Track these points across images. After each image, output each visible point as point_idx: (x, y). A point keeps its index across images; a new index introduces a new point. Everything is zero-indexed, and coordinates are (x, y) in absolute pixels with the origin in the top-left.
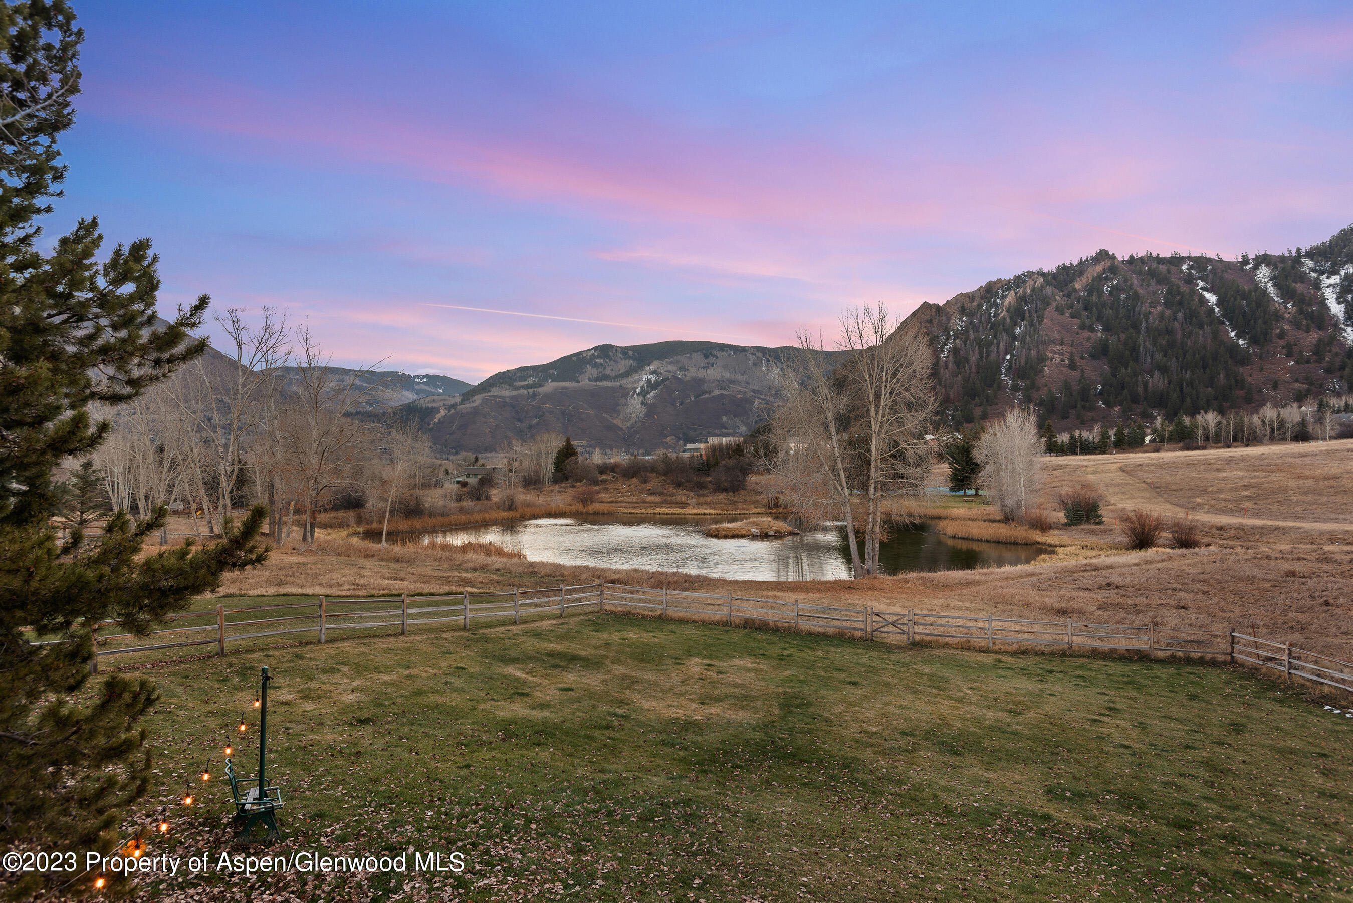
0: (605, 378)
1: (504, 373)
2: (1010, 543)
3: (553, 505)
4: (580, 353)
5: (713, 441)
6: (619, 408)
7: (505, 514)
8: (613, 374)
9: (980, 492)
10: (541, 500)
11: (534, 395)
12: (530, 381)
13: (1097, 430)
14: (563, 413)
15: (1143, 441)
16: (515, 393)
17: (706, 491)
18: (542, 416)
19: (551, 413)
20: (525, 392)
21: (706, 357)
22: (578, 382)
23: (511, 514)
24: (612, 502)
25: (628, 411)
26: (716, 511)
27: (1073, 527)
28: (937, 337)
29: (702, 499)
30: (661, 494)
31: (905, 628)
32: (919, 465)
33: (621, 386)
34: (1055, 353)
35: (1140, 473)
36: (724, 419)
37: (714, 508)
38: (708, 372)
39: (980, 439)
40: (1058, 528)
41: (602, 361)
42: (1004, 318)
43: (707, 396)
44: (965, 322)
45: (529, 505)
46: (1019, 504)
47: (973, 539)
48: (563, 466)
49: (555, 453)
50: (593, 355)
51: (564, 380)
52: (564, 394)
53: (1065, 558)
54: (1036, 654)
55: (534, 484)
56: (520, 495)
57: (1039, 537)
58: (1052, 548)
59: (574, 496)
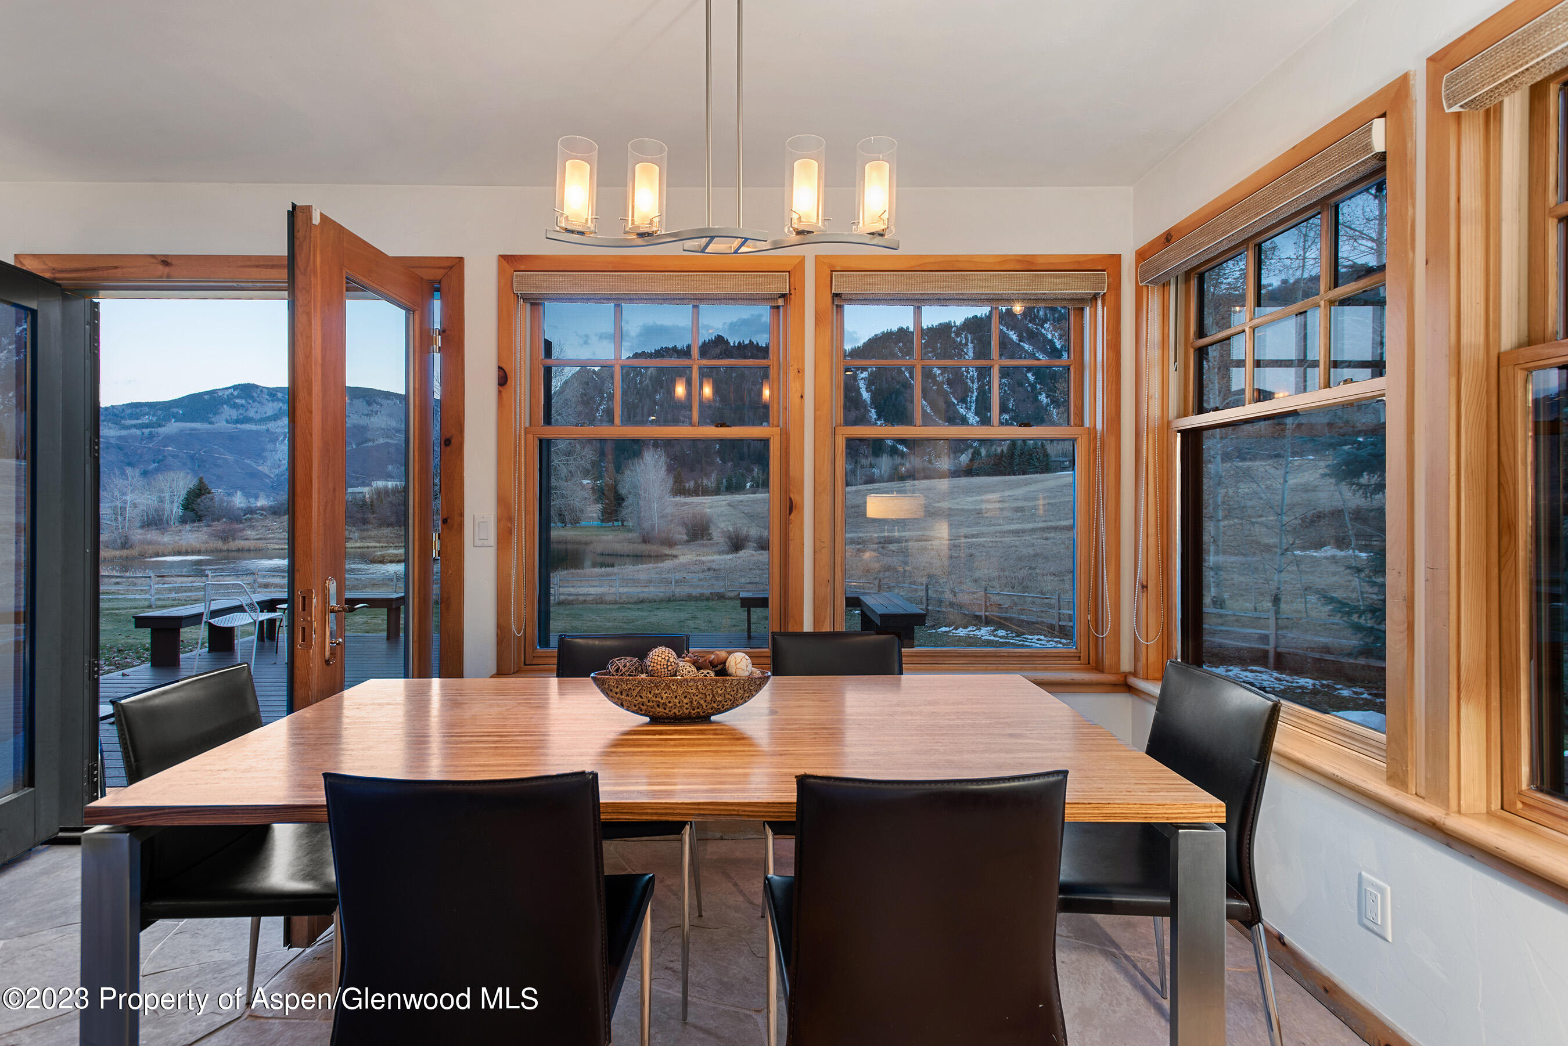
0: (248, 420)
3: (183, 543)
4: (214, 391)
5: (380, 484)
6: (265, 454)
7: (118, 553)
8: (258, 417)
9: (625, 523)
10: (166, 539)
11: (151, 436)
12: (145, 420)
13: (713, 477)
14: (192, 458)
15: (746, 486)
16: (124, 433)
17: (370, 526)
18: (162, 460)
19: (174, 457)
20: (138, 432)
21: (369, 404)
22: (211, 423)
23: (125, 553)
24: (260, 539)
25: (276, 457)
26: (381, 544)
27: (690, 542)
28: (594, 398)
29: (365, 534)
32: (570, 480)
33: (268, 430)
35: (741, 507)
36: (390, 467)
37: (379, 542)
38: (372, 419)
39: (623, 473)
40: (681, 544)
41: (243, 402)
42: (647, 385)
43: (370, 444)
45: (150, 543)
46: (653, 526)
47: (617, 555)
48: (195, 506)
49: (183, 494)
50: (232, 394)
51: (192, 421)
52: (193, 435)
53: (683, 559)
54: (650, 602)
55: (156, 524)
56: (138, 535)
57: (667, 551)
58: (676, 556)
59: (211, 535)
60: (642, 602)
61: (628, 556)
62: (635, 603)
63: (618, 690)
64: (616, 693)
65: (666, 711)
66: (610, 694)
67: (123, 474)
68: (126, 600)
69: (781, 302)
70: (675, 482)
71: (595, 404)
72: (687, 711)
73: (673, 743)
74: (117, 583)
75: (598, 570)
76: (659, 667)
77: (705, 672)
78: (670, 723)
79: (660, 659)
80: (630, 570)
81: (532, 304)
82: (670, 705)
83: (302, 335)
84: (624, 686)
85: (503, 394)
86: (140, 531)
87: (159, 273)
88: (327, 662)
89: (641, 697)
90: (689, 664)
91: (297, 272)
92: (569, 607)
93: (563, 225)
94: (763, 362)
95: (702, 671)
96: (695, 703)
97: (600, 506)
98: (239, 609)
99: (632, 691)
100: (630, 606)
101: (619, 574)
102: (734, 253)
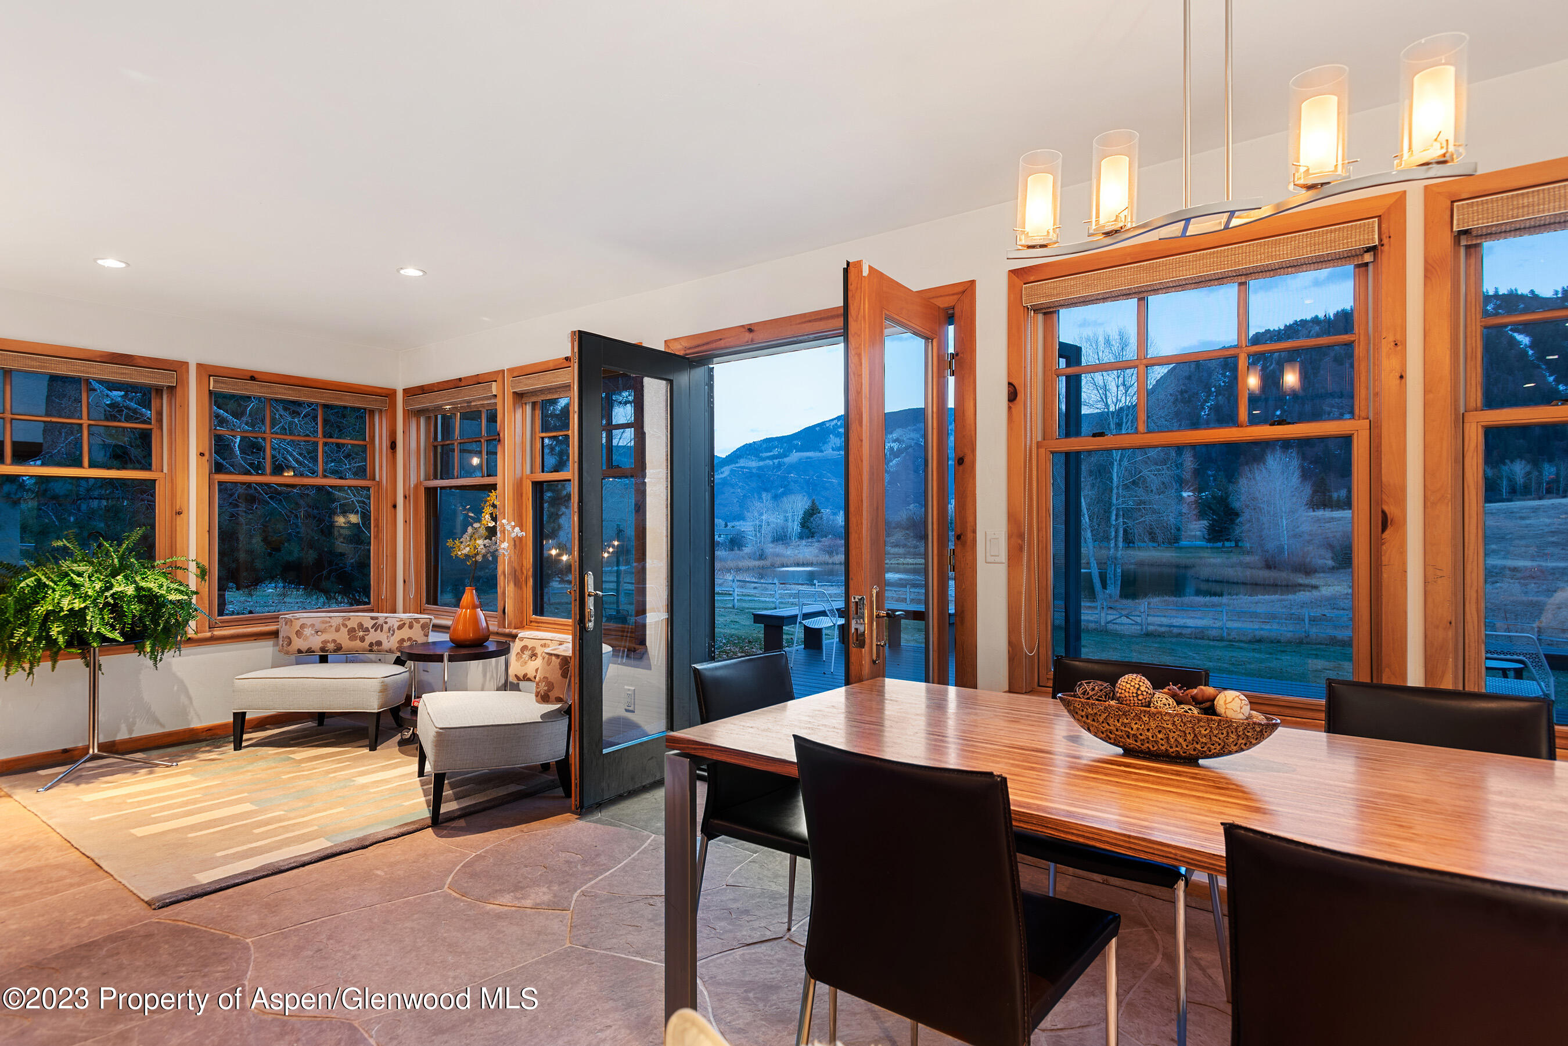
1: (750, 444)
2: (1269, 585)
3: (801, 556)
4: (823, 423)
7: (757, 563)
9: (1240, 544)
10: (789, 552)
11: (780, 465)
12: (775, 452)
14: (808, 483)
16: (761, 463)
18: (787, 485)
19: (795, 482)
20: (771, 463)
22: (821, 451)
23: (761, 563)
27: (1342, 571)
28: (1197, 394)
30: (905, 546)
31: (1138, 619)
32: (1163, 492)
34: (1333, 406)
39: (1237, 482)
40: (1324, 572)
44: (1228, 377)
45: (778, 555)
46: (1281, 549)
47: (1228, 582)
48: (809, 525)
49: (801, 514)
50: (836, 424)
51: (808, 451)
52: (808, 463)
53: (1326, 591)
54: (1272, 642)
55: (782, 540)
56: (771, 549)
57: (1302, 579)
58: (1315, 587)
59: (820, 549)
60: (1260, 641)
61: (1244, 584)
62: (1250, 642)
63: (1083, 714)
64: (1082, 716)
65: (1139, 744)
66: (1076, 716)
67: (760, 498)
68: (760, 601)
69: (1368, 258)
70: (1315, 492)
71: (1199, 401)
72: (1163, 748)
73: (1134, 776)
74: (755, 588)
75: (1201, 599)
76: (1127, 695)
77: (1186, 707)
78: (1144, 759)
79: (1128, 686)
80: (1244, 601)
81: (1045, 314)
82: (1142, 737)
83: (854, 374)
84: (1090, 710)
85: (1013, 410)
86: (771, 545)
87: (746, 339)
88: (874, 662)
89: (1108, 724)
90: (1167, 696)
91: (850, 319)
92: (1159, 639)
93: (1023, 242)
94: (1345, 338)
95: (1182, 706)
96: (1172, 740)
97: (1205, 523)
98: (823, 613)
99: (1098, 717)
100: (1242, 645)
101: (1228, 605)
102: (1225, 229)
